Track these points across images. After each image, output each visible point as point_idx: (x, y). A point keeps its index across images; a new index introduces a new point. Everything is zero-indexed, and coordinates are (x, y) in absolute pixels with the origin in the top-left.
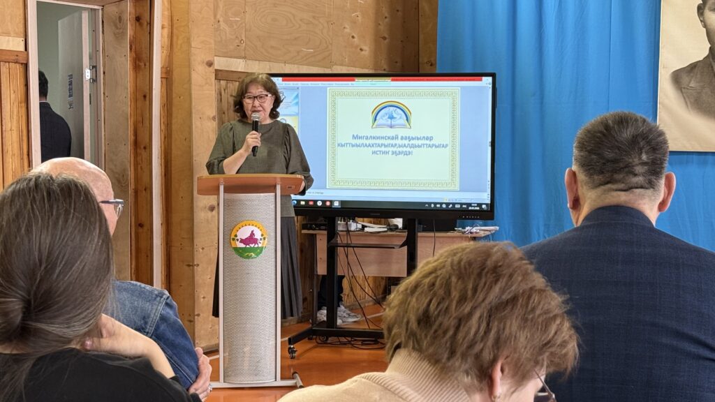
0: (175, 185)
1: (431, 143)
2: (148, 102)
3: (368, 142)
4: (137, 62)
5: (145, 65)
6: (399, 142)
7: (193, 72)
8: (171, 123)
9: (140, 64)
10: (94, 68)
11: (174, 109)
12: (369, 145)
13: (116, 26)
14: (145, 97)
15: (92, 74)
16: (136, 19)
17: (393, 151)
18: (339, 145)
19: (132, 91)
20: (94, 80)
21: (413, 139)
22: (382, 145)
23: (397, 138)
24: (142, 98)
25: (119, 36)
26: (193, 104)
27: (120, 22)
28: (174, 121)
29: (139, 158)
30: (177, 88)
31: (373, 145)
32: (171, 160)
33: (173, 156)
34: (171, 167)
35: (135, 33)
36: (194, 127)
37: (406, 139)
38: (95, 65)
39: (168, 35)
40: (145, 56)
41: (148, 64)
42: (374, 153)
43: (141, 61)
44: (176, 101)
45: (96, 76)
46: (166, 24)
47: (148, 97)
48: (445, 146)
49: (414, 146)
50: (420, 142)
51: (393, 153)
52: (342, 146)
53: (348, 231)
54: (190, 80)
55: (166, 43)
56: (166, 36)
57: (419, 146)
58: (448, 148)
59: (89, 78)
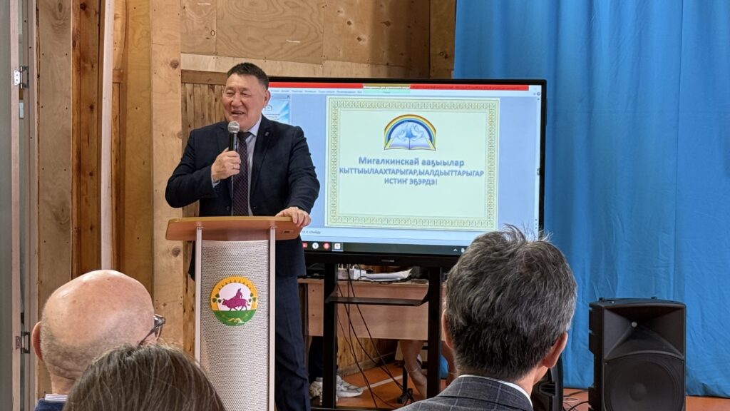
0: (129, 222)
1: (462, 169)
2: (95, 114)
3: (379, 167)
4: (82, 63)
5: (92, 67)
6: (420, 167)
7: (154, 76)
8: (125, 142)
9: (86, 65)
10: (25, 69)
11: (128, 123)
12: (381, 171)
13: (54, 14)
14: (92, 108)
15: (22, 78)
16: (81, 8)
17: (411, 180)
18: (341, 171)
19: (75, 100)
20: (24, 86)
21: (438, 164)
22: (398, 171)
23: (417, 162)
24: (89, 109)
25: (59, 28)
26: (154, 117)
27: (60, 10)
28: (128, 139)
29: (83, 188)
30: (132, 97)
31: (386, 171)
32: (124, 190)
33: (126, 184)
34: (124, 198)
35: (80, 24)
36: (154, 147)
37: (429, 163)
38: (27, 65)
39: (122, 28)
40: (92, 55)
41: (96, 66)
42: (387, 181)
43: (87, 61)
44: (130, 113)
45: (28, 81)
46: (119, 13)
47: (96, 107)
48: (480, 174)
49: (439, 173)
50: (447, 168)
51: (412, 181)
52: (346, 172)
53: (350, 280)
54: (150, 86)
55: (120, 38)
56: (119, 29)
57: (446, 174)
58: (483, 176)
59: (18, 82)
